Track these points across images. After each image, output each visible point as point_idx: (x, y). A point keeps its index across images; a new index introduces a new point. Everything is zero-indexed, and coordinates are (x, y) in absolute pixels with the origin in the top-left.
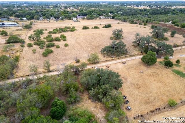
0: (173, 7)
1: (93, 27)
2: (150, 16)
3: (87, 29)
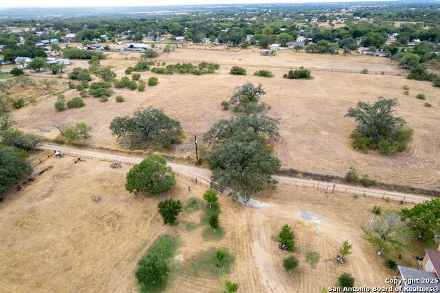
1: (258, 72)
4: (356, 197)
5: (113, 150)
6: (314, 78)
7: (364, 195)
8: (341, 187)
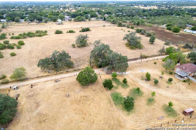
0: (184, 7)
1: (68, 31)
2: (148, 17)
3: (61, 33)
4: (147, 62)
5: (46, 76)
6: (92, 31)
7: (149, 61)
8: (139, 61)
